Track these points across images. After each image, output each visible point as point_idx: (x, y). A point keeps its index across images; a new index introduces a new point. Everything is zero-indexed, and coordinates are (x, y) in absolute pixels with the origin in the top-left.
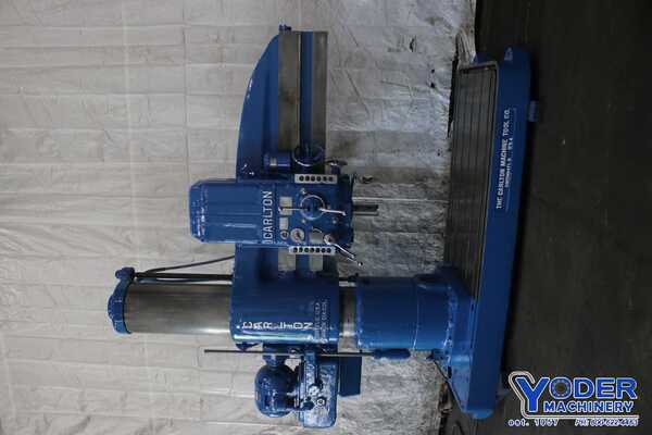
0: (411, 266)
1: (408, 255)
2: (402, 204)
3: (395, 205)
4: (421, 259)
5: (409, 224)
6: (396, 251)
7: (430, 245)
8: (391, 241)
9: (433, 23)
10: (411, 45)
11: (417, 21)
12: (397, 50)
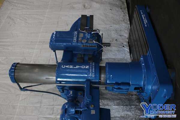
9: (121, 36)
10: (116, 40)
11: (117, 36)
12: (112, 41)
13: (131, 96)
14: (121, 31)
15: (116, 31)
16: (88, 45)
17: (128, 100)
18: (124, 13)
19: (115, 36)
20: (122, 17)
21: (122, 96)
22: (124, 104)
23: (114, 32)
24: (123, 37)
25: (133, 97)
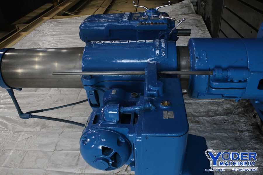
0: (229, 134)
1: (224, 129)
2: (209, 103)
3: (205, 104)
4: (235, 130)
5: (217, 112)
6: (214, 128)
7: (238, 121)
8: (208, 122)
13: (239, 133)
17: (236, 140)
18: (202, 31)
20: (200, 35)
21: (221, 134)
22: (229, 147)
25: (244, 135)
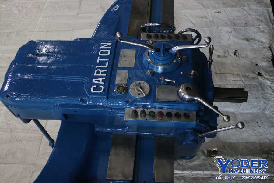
9: (248, 40)
10: (235, 54)
11: (236, 40)
12: (225, 57)
14: (246, 25)
15: (234, 25)
16: (156, 111)
19: (231, 42)
23: (229, 29)
24: (255, 45)
